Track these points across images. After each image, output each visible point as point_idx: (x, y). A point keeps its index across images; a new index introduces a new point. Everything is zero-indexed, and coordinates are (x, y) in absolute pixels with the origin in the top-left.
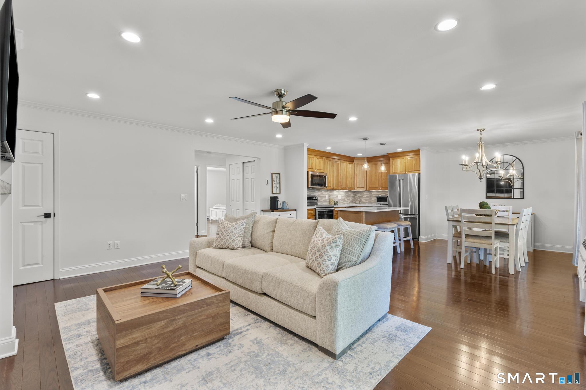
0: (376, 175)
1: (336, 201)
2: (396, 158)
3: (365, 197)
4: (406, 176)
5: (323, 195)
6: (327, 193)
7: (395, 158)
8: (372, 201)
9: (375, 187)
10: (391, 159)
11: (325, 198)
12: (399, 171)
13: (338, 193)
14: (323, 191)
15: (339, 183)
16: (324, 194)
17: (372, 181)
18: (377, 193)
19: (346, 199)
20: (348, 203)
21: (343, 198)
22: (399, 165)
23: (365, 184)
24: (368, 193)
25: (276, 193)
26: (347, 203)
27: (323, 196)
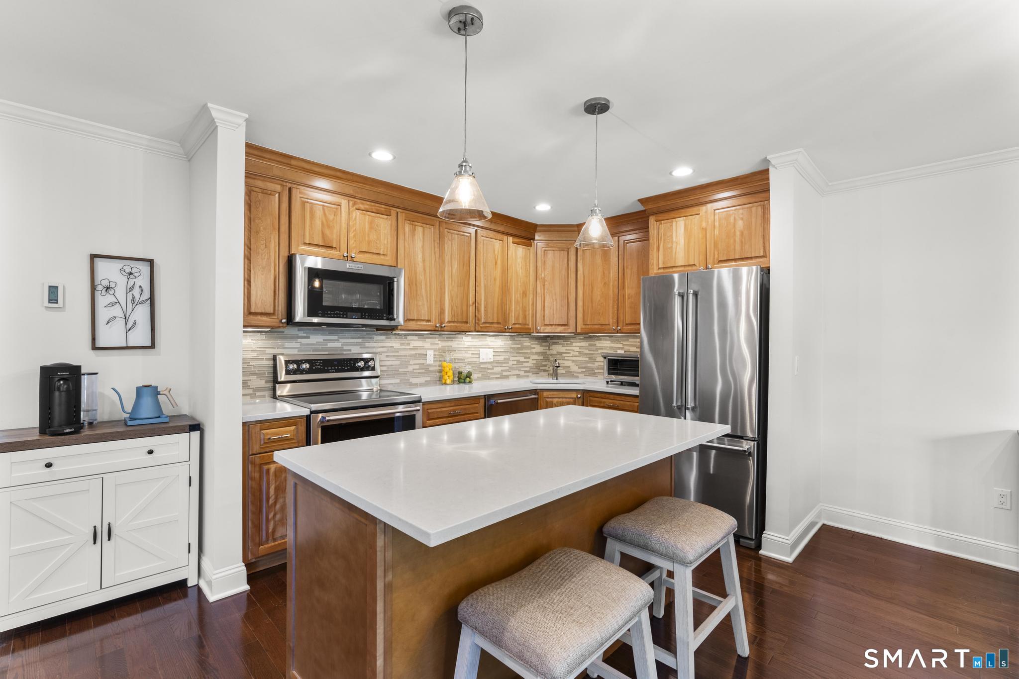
0: (605, 283)
1: (465, 370)
2: (672, 214)
3: (575, 356)
4: (706, 280)
5: (411, 349)
6: (432, 344)
7: (666, 216)
8: (598, 368)
9: (602, 325)
10: (652, 220)
11: (421, 362)
12: (680, 261)
13: (480, 344)
14: (409, 338)
15: (471, 310)
16: (415, 348)
17: (592, 302)
18: (612, 342)
19: (511, 363)
20: (522, 373)
21: (501, 358)
22: (682, 242)
23: (572, 313)
24: (585, 344)
25: (127, 348)
26: (517, 372)
27: (413, 352)
